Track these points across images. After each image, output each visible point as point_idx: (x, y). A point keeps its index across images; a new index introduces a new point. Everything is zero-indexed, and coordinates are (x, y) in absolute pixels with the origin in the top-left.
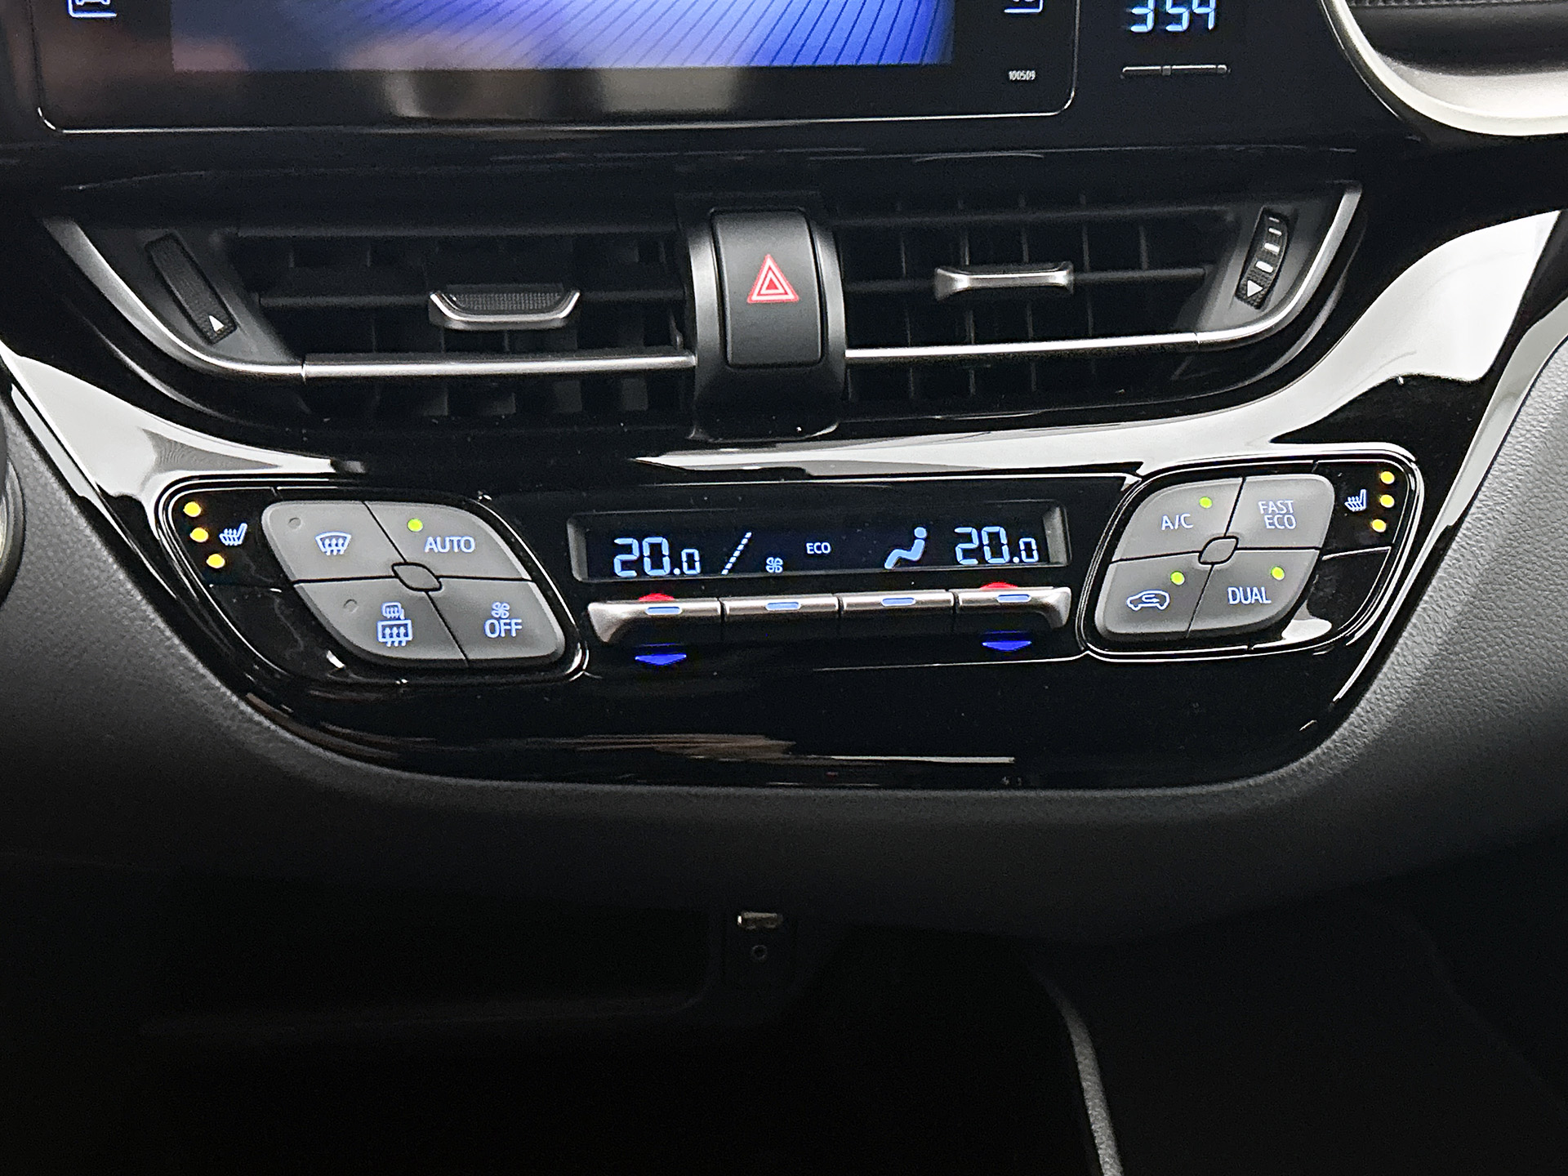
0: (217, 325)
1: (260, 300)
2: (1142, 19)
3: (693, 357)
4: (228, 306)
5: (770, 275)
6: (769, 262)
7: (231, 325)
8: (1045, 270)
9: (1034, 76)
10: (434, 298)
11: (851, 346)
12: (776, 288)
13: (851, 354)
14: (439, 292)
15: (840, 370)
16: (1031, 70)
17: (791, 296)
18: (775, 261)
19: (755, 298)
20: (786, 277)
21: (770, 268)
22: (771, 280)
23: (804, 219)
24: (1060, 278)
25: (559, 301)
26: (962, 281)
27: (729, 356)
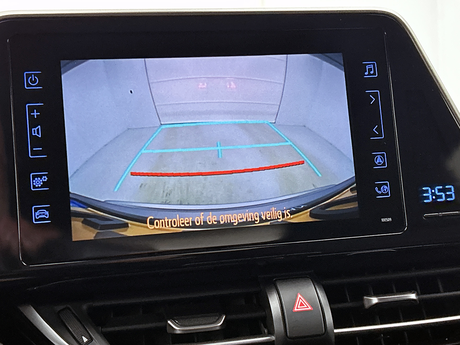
0: (85, 340)
1: (101, 329)
2: (427, 198)
3: (273, 337)
4: (90, 332)
5: (301, 300)
6: (299, 296)
7: (91, 339)
8: (406, 294)
9: (391, 220)
10: (169, 322)
11: (336, 328)
12: (304, 305)
13: (336, 331)
14: (171, 320)
15: (333, 338)
16: (389, 218)
17: (310, 308)
18: (301, 295)
19: (296, 310)
20: (307, 302)
21: (300, 298)
22: (301, 302)
23: (310, 280)
24: (413, 296)
25: (218, 319)
26: (375, 300)
27: (288, 334)
